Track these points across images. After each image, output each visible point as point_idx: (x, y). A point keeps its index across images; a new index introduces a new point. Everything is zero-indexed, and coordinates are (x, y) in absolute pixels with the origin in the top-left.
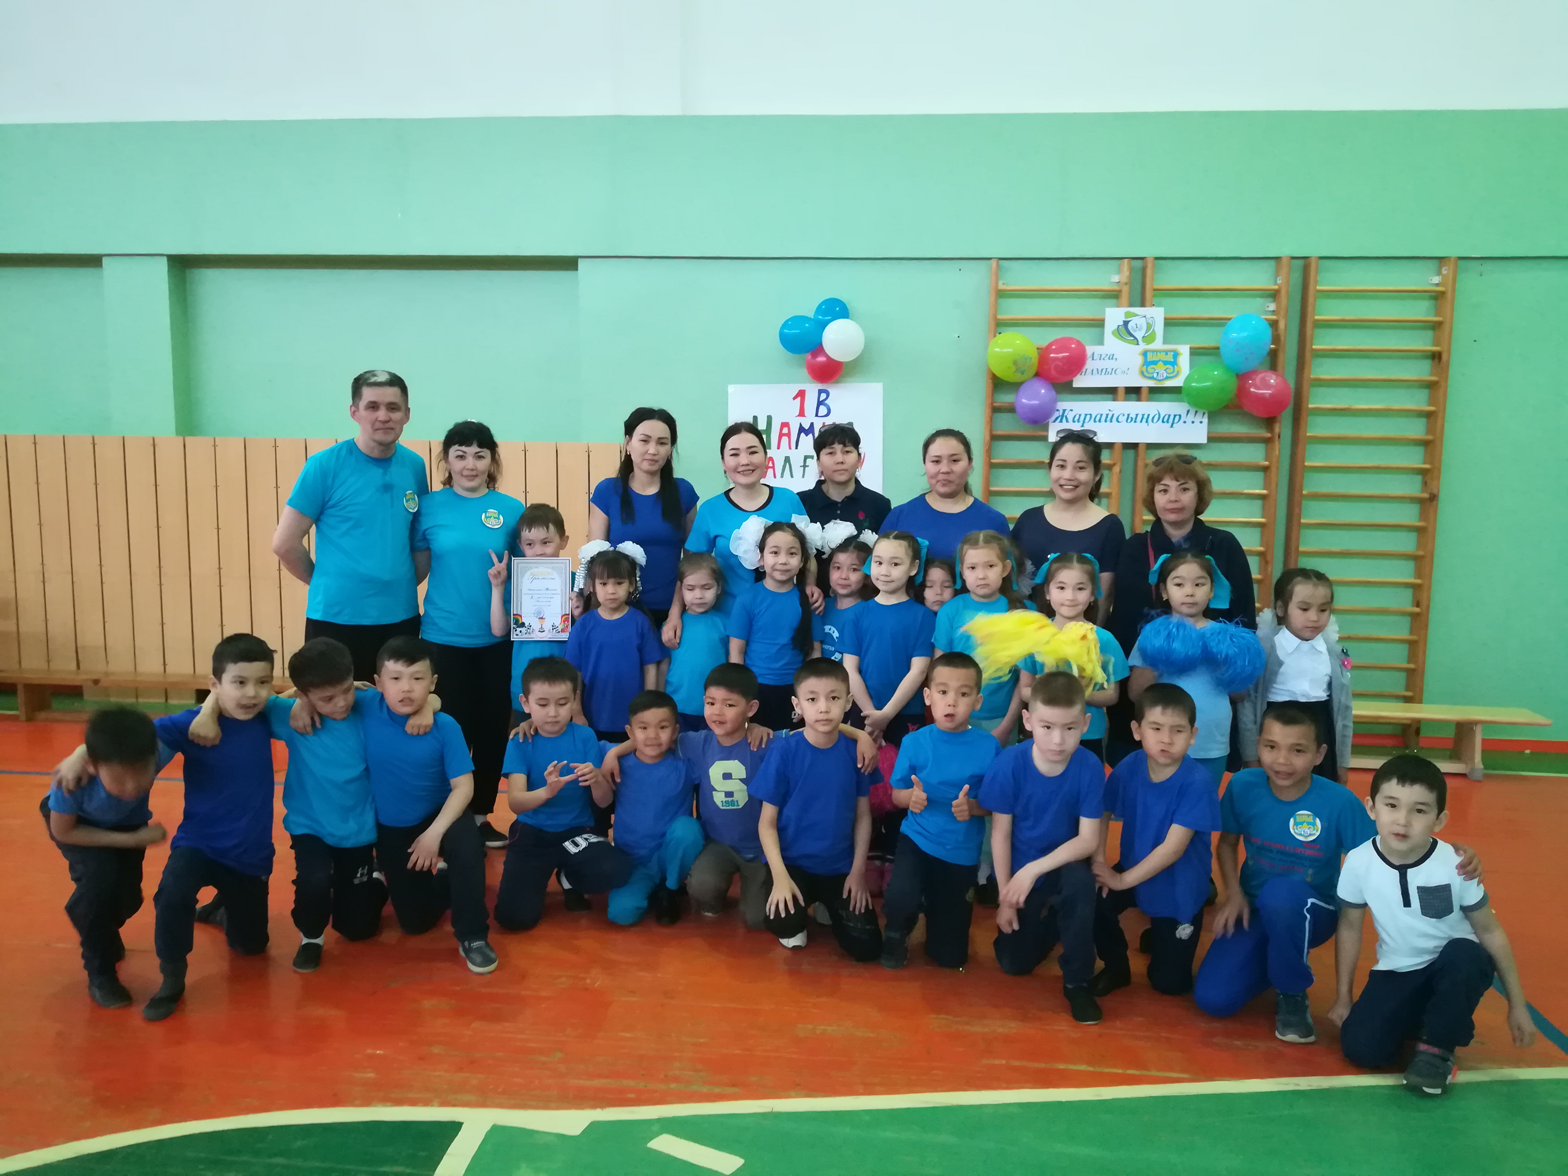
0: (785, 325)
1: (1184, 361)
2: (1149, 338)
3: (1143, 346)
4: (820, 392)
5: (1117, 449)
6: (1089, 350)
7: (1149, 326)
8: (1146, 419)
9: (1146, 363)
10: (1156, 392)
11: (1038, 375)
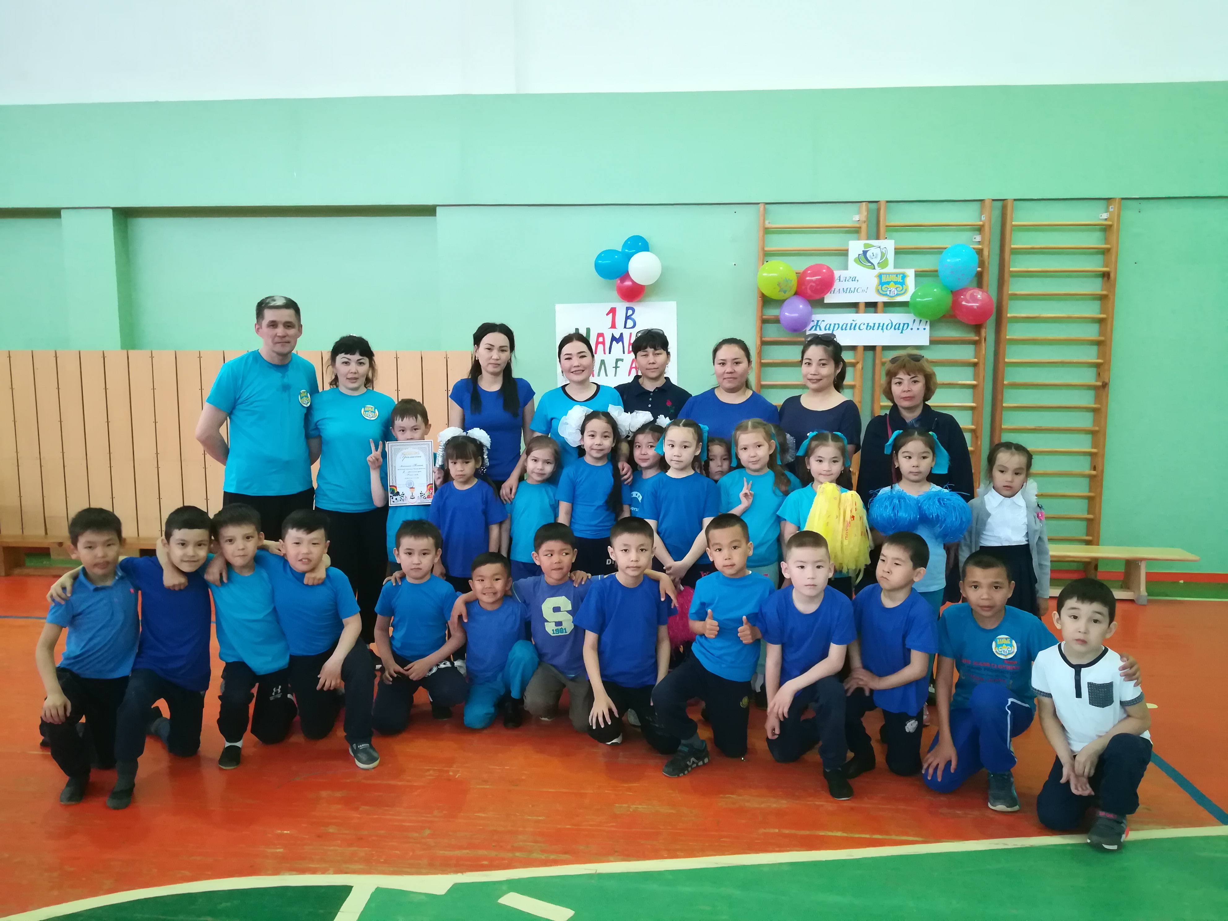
0: (599, 257)
1: (911, 281)
2: (883, 264)
3: (878, 270)
4: (628, 309)
5: (860, 351)
6: (837, 274)
7: (883, 255)
8: (881, 327)
9: (881, 283)
10: (889, 306)
11: (797, 293)
